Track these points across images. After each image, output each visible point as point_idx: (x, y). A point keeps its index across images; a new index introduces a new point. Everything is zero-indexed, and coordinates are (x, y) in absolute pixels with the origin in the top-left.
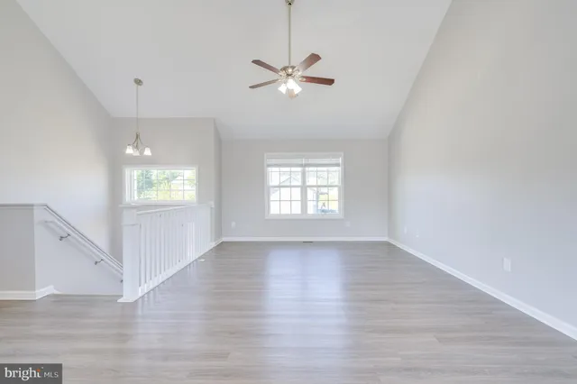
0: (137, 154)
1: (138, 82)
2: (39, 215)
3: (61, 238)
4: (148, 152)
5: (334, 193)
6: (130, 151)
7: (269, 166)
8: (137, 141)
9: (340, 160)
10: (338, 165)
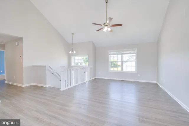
0: (72, 53)
1: (73, 34)
2: (47, 68)
3: (52, 74)
4: (75, 52)
5: (134, 64)
6: (70, 52)
7: (110, 54)
8: (72, 49)
9: (136, 51)
10: (135, 53)
